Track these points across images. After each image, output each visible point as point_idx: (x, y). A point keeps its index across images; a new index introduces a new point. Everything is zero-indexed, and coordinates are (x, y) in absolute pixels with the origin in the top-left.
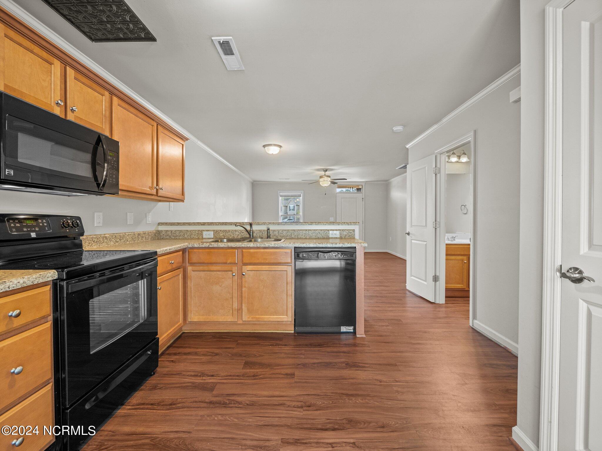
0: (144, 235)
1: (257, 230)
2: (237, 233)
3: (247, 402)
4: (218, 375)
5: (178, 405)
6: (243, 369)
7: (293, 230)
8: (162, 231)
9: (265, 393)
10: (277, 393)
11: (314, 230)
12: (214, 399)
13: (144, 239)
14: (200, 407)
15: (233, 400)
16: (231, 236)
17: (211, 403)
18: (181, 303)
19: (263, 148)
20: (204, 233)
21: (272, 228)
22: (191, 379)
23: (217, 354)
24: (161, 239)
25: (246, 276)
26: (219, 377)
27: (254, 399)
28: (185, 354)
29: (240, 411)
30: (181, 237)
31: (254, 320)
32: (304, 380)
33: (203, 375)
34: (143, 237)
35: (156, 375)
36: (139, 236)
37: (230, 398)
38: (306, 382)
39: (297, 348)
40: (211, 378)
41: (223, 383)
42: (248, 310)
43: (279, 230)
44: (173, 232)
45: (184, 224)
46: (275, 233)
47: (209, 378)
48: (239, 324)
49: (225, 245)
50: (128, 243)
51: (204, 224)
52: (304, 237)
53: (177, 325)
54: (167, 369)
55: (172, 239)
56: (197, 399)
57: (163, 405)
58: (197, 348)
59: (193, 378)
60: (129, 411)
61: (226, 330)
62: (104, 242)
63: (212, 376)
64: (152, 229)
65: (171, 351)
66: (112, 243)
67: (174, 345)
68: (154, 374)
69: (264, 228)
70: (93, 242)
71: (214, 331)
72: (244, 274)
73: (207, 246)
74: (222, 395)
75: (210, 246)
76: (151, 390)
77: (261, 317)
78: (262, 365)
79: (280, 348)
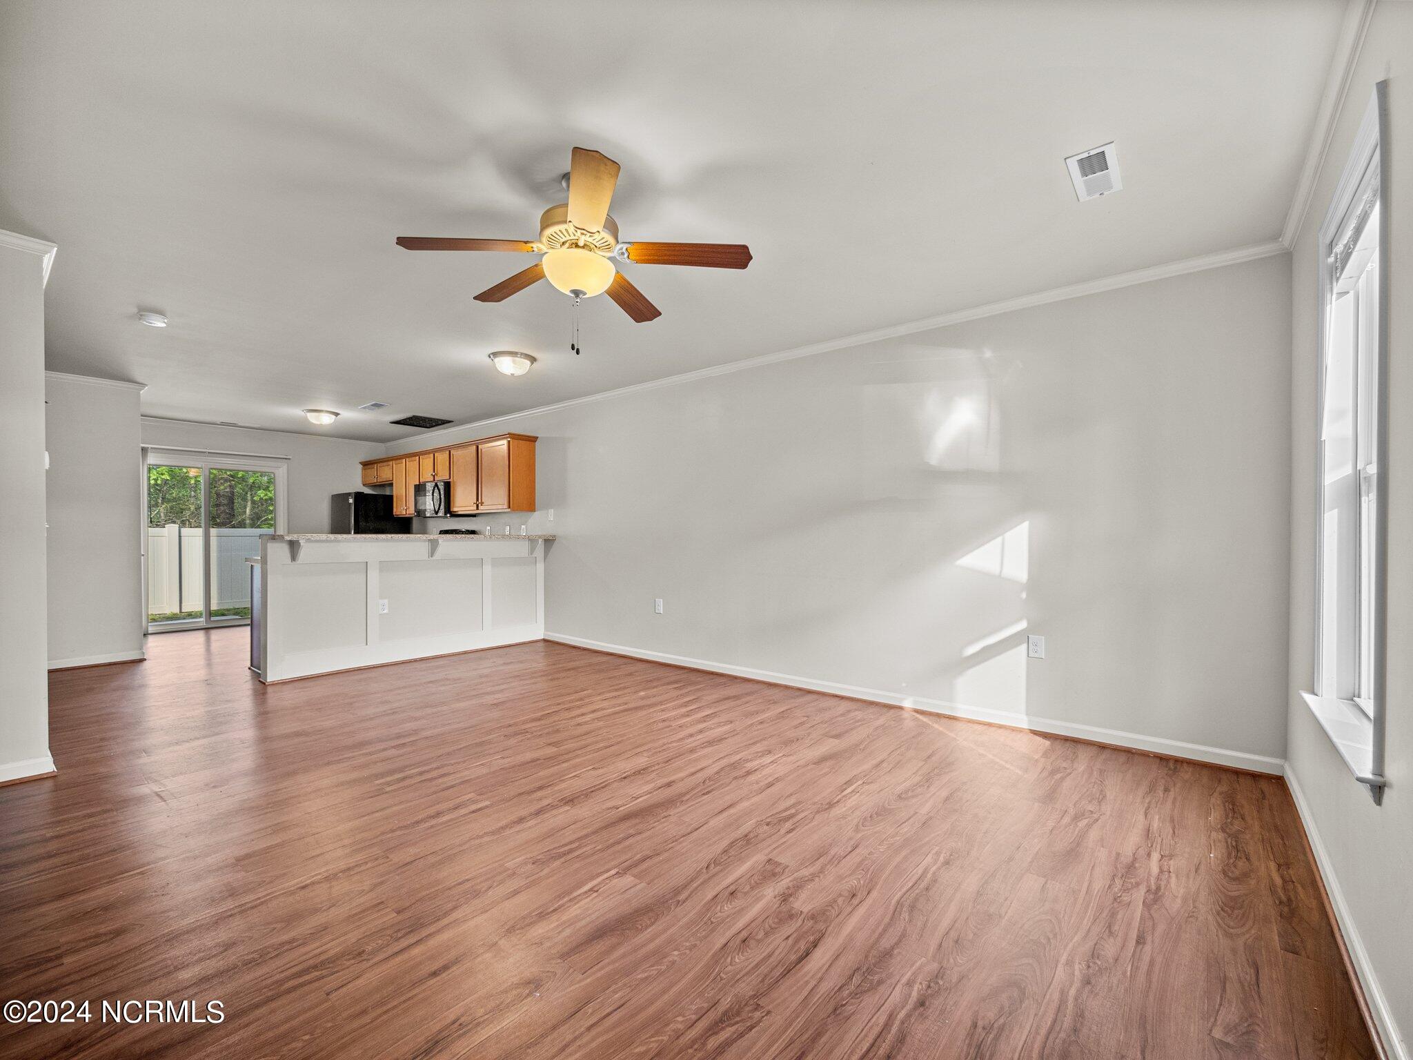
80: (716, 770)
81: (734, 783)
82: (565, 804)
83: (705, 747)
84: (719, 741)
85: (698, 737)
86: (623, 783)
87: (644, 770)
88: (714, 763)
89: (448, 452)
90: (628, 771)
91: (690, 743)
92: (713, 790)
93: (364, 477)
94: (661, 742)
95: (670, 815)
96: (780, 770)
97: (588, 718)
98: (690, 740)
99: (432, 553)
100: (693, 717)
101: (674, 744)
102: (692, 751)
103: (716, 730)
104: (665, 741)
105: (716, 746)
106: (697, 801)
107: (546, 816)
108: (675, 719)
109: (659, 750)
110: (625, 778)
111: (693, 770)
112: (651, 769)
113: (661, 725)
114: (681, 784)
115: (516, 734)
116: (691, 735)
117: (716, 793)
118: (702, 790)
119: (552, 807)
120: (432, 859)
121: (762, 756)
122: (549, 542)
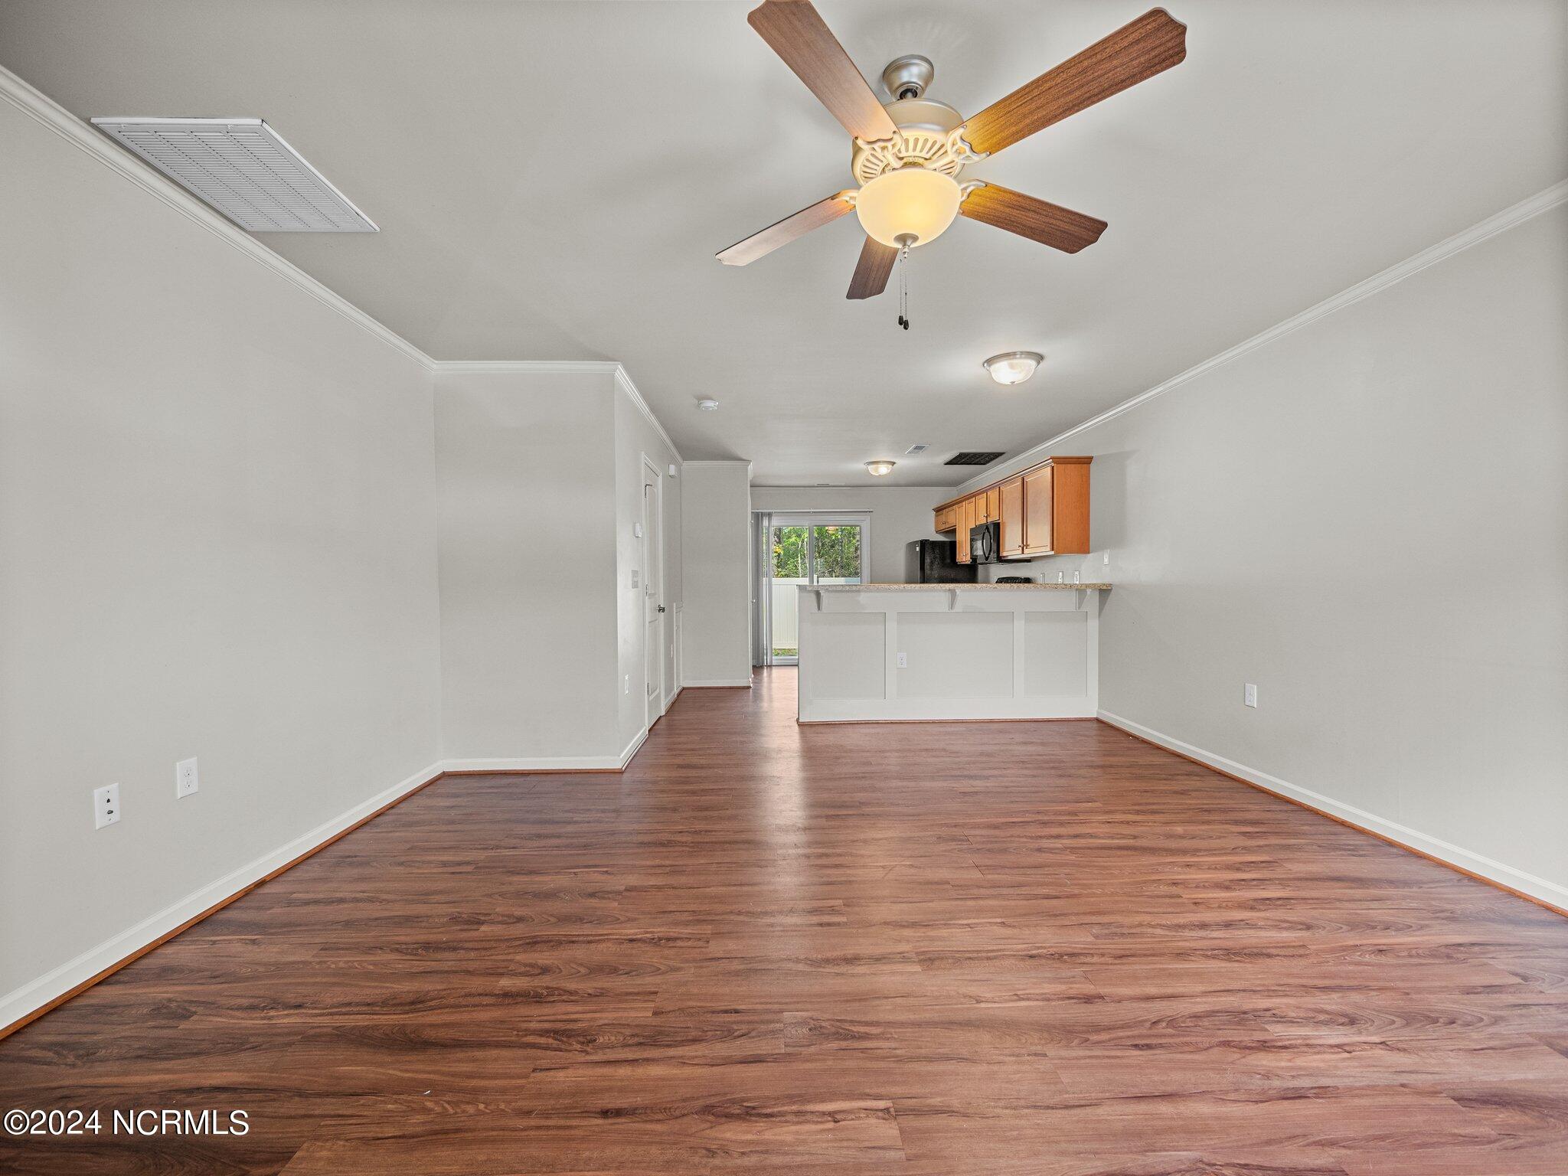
80: (1200, 1008)
81: (1216, 1053)
82: (920, 961)
83: (1214, 957)
84: (1250, 955)
85: (1215, 934)
86: (1021, 964)
87: (1072, 955)
88: (1205, 993)
89: (998, 489)
90: (1045, 948)
91: (1191, 939)
92: (1161, 1046)
93: (937, 523)
94: (1138, 919)
95: (1045, 1055)
96: (1346, 1072)
97: (1058, 844)
98: (1194, 934)
99: (952, 605)
100: (1233, 894)
101: (1159, 931)
102: (1181, 955)
103: (1263, 933)
104: (1147, 919)
105: (1236, 965)
106: (1113, 1053)
107: (885, 967)
108: (1200, 886)
109: (1126, 931)
110: (1031, 957)
111: (1152, 990)
112: (1083, 959)
113: (1164, 889)
114: (1111, 1008)
115: (954, 839)
116: (1203, 926)
117: (1161, 1055)
118: (1140, 1036)
119: (904, 958)
120: (736, 966)
121: (1325, 1023)
122: (1104, 592)
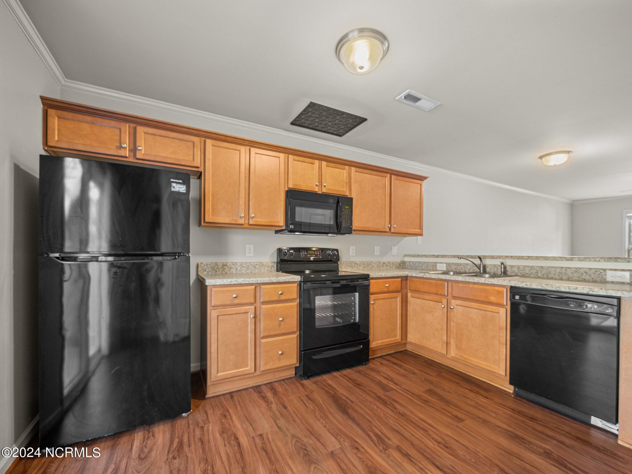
0: (388, 264)
1: (491, 265)
2: (469, 267)
3: (401, 412)
4: (400, 386)
5: (361, 387)
6: (423, 392)
7: (541, 267)
8: (407, 262)
9: (421, 416)
10: (430, 422)
11: (577, 268)
12: (383, 397)
13: (389, 267)
14: (371, 396)
15: (393, 405)
16: (462, 269)
17: (379, 397)
18: (398, 322)
19: (539, 160)
20: (438, 265)
21: (508, 263)
22: (381, 378)
23: (414, 373)
24: (405, 268)
25: (455, 310)
26: (400, 387)
27: (408, 413)
28: (394, 363)
29: (390, 412)
30: (419, 268)
31: (462, 359)
32: (467, 430)
33: (391, 380)
34: (387, 265)
35: (366, 366)
36: (384, 265)
37: (393, 402)
38: (468, 433)
39: (496, 406)
40: (394, 384)
41: (398, 392)
42: (457, 346)
43: (519, 266)
44: (414, 262)
45: (422, 256)
46: (514, 269)
47: (393, 384)
48: (448, 358)
49: (436, 276)
50: (374, 269)
51: (438, 256)
52: (558, 278)
53: (393, 339)
54: (374, 366)
55: (413, 269)
56: (373, 390)
57: (354, 382)
58: (405, 363)
59: (383, 378)
60: (338, 375)
61: (440, 361)
62: (355, 267)
63: (396, 384)
64: (398, 260)
65: (388, 358)
66: (361, 268)
67: (393, 355)
68: (365, 364)
69: (498, 262)
70: (347, 266)
71: (429, 358)
72: (452, 307)
73: (422, 276)
74: (390, 397)
75: (424, 276)
76: (356, 372)
77: (468, 357)
78: (441, 398)
79: (477, 397)
